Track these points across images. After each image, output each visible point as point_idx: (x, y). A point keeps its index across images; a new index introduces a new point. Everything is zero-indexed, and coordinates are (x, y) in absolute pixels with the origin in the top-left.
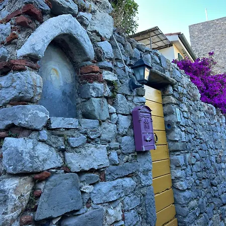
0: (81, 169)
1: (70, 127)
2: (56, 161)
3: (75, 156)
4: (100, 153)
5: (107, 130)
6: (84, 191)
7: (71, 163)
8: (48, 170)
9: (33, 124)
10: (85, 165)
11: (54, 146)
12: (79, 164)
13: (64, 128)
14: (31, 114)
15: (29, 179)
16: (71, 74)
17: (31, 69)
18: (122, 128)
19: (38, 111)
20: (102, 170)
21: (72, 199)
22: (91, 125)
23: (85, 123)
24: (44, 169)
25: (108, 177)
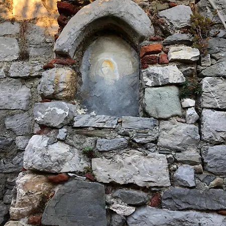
0: (110, 180)
1: (101, 125)
2: (77, 165)
3: (102, 162)
4: (151, 165)
5: (171, 132)
6: (114, 210)
7: (96, 170)
8: (67, 173)
9: (50, 121)
10: (118, 176)
11: (78, 147)
12: (107, 173)
13: (93, 127)
14: (48, 111)
15: (43, 178)
16: (133, 63)
17: (62, 66)
18: (209, 131)
19: (56, 108)
20: (153, 189)
21: (91, 215)
22: (139, 125)
23: (127, 122)
24: (61, 172)
25: (167, 203)
